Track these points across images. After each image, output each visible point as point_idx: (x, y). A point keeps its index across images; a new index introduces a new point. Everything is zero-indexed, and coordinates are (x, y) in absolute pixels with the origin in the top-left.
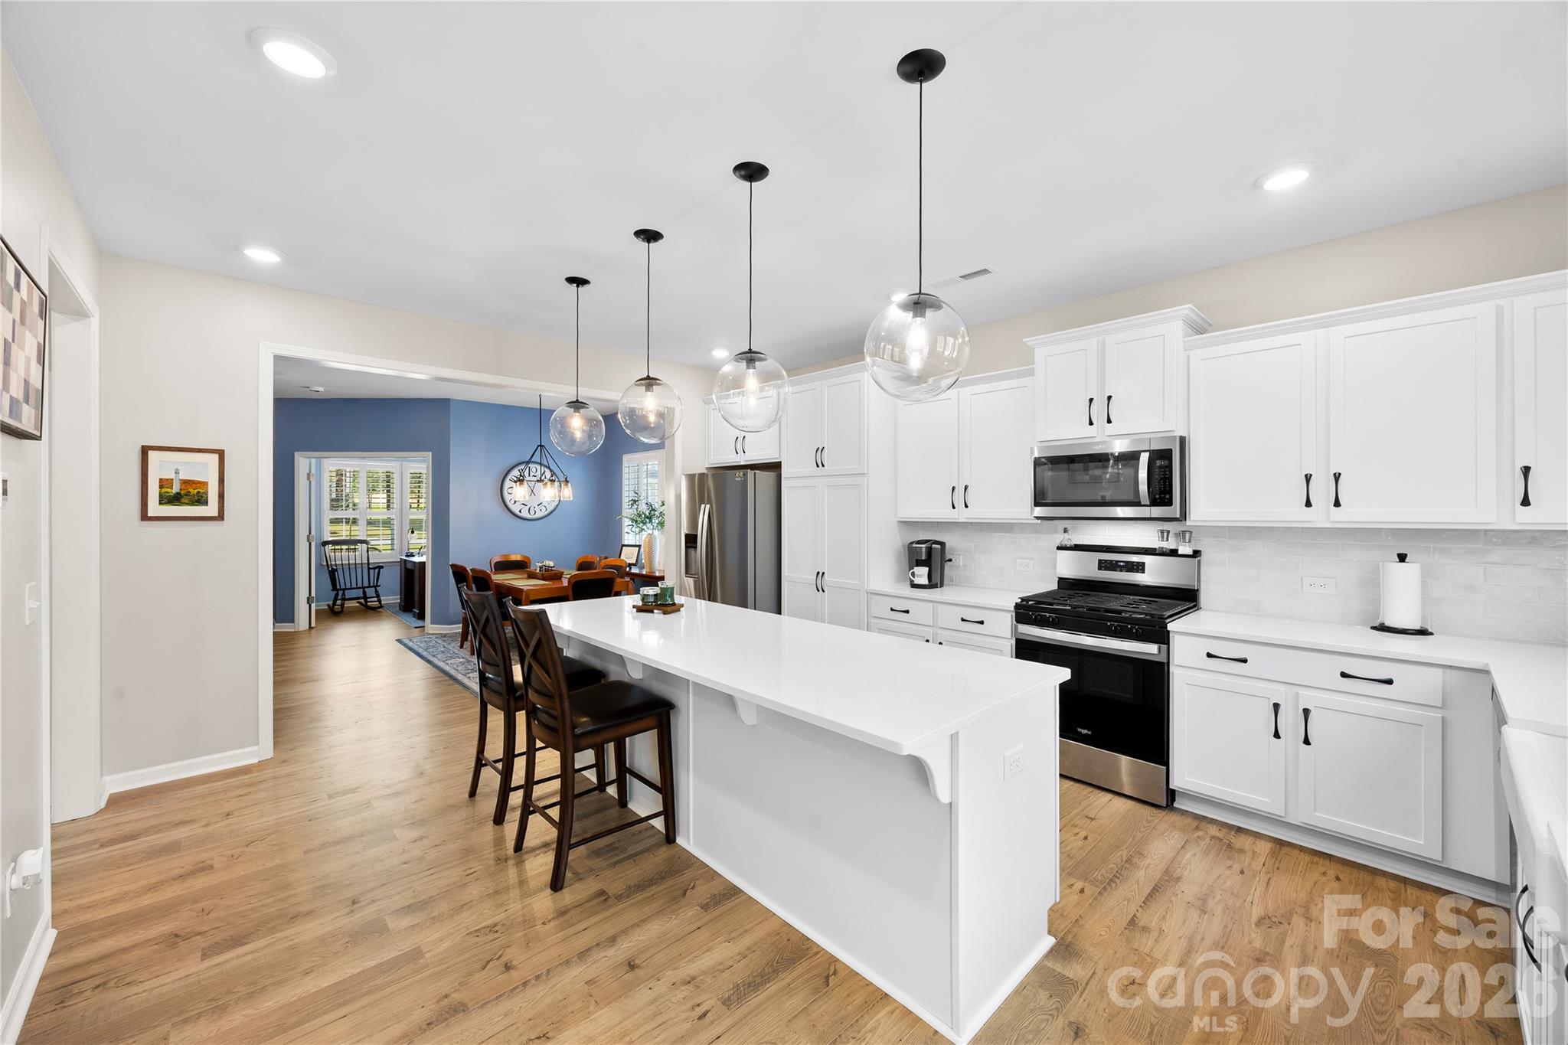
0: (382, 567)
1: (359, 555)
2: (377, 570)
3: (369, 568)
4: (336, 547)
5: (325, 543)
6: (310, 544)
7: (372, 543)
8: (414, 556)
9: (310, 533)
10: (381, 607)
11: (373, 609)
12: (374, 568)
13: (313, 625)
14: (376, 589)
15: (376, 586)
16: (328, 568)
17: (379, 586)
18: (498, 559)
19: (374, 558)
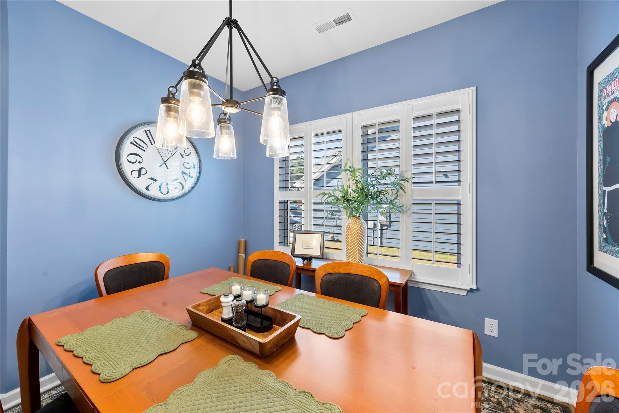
18: (110, 265)
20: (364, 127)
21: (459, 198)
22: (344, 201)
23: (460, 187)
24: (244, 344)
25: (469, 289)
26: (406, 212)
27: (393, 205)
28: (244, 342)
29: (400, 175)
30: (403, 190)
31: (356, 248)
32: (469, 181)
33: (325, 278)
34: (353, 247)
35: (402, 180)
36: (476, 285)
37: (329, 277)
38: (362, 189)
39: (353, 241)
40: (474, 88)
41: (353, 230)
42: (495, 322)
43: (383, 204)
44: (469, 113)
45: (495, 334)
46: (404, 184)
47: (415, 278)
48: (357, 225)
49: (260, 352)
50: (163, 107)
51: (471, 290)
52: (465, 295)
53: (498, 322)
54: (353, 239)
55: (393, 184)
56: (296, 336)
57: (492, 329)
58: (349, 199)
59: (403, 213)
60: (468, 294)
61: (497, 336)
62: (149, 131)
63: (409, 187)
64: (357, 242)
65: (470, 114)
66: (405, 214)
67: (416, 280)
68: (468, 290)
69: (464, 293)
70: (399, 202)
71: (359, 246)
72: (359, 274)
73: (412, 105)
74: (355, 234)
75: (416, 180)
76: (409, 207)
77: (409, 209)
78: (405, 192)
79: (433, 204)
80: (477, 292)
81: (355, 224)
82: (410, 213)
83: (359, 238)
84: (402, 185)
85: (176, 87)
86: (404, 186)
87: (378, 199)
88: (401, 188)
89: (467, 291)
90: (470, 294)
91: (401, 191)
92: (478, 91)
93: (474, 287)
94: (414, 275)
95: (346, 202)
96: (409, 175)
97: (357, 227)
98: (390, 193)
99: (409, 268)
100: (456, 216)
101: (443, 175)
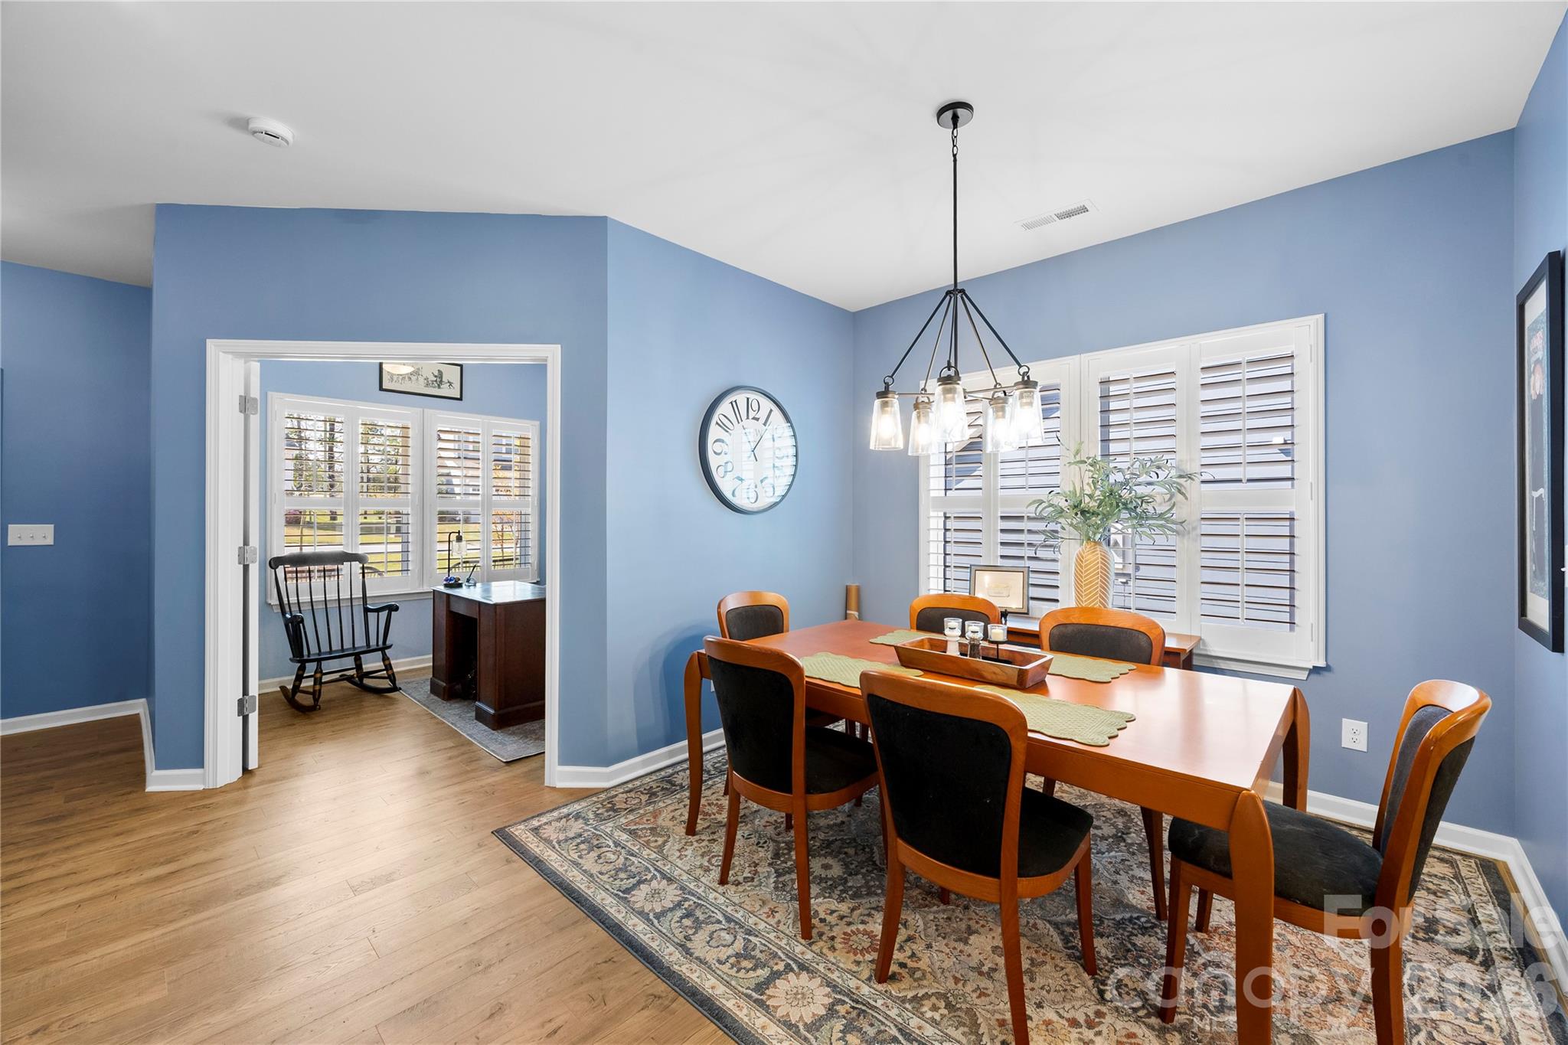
0: (396, 609)
1: (346, 582)
2: (384, 615)
3: (367, 610)
4: (299, 569)
5: (275, 563)
6: (246, 568)
7: (371, 559)
8: (460, 586)
9: (246, 542)
10: (395, 689)
11: (379, 692)
12: (378, 611)
13: (253, 764)
14: (384, 655)
15: (383, 648)
16: (283, 613)
17: (390, 647)
18: (732, 603)
19: (379, 589)
20: (1105, 382)
21: (1293, 509)
22: (1076, 514)
23: (1294, 490)
24: (994, 676)
25: (1311, 667)
26: (1189, 533)
27: (1166, 520)
28: (994, 673)
29: (1177, 468)
30: (1182, 494)
31: (1096, 594)
32: (1311, 479)
33: (1055, 631)
34: (1090, 593)
35: (1181, 477)
36: (1326, 661)
37: (1062, 629)
38: (1111, 494)
39: (1091, 582)
40: (1321, 317)
41: (1091, 563)
42: (1362, 726)
43: (1147, 518)
44: (1311, 361)
45: (1362, 745)
46: (1184, 484)
47: (1206, 650)
48: (1098, 554)
49: (1018, 681)
50: (877, 402)
51: (1316, 670)
52: (1305, 679)
53: (1368, 725)
54: (1091, 577)
55: (1163, 484)
56: (1046, 679)
57: (1355, 737)
58: (1085, 511)
59: (1183, 535)
60: (1310, 677)
61: (1365, 750)
62: (735, 401)
63: (1193, 488)
64: (1097, 583)
65: (1313, 363)
66: (1186, 537)
67: (1209, 653)
68: (1310, 670)
69: (1303, 676)
70: (1177, 514)
71: (1101, 591)
72: (1112, 625)
73: (1200, 345)
74: (1094, 570)
75: (1206, 477)
76: (1194, 525)
77: (1194, 529)
78: (1187, 498)
79: (1241, 520)
80: (1326, 674)
81: (1093, 552)
82: (1197, 535)
83: (1101, 576)
84: (1181, 485)
85: (891, 377)
86: (1185, 488)
87: (1139, 510)
88: (1179, 491)
89: (1307, 673)
90: (1314, 677)
91: (1180, 496)
92: (1328, 321)
93: (1322, 663)
94: (1204, 644)
95: (1079, 515)
96: (1193, 467)
97: (1098, 558)
98: (1158, 499)
99: (1195, 633)
100: (1287, 540)
101: (1280, 450)
